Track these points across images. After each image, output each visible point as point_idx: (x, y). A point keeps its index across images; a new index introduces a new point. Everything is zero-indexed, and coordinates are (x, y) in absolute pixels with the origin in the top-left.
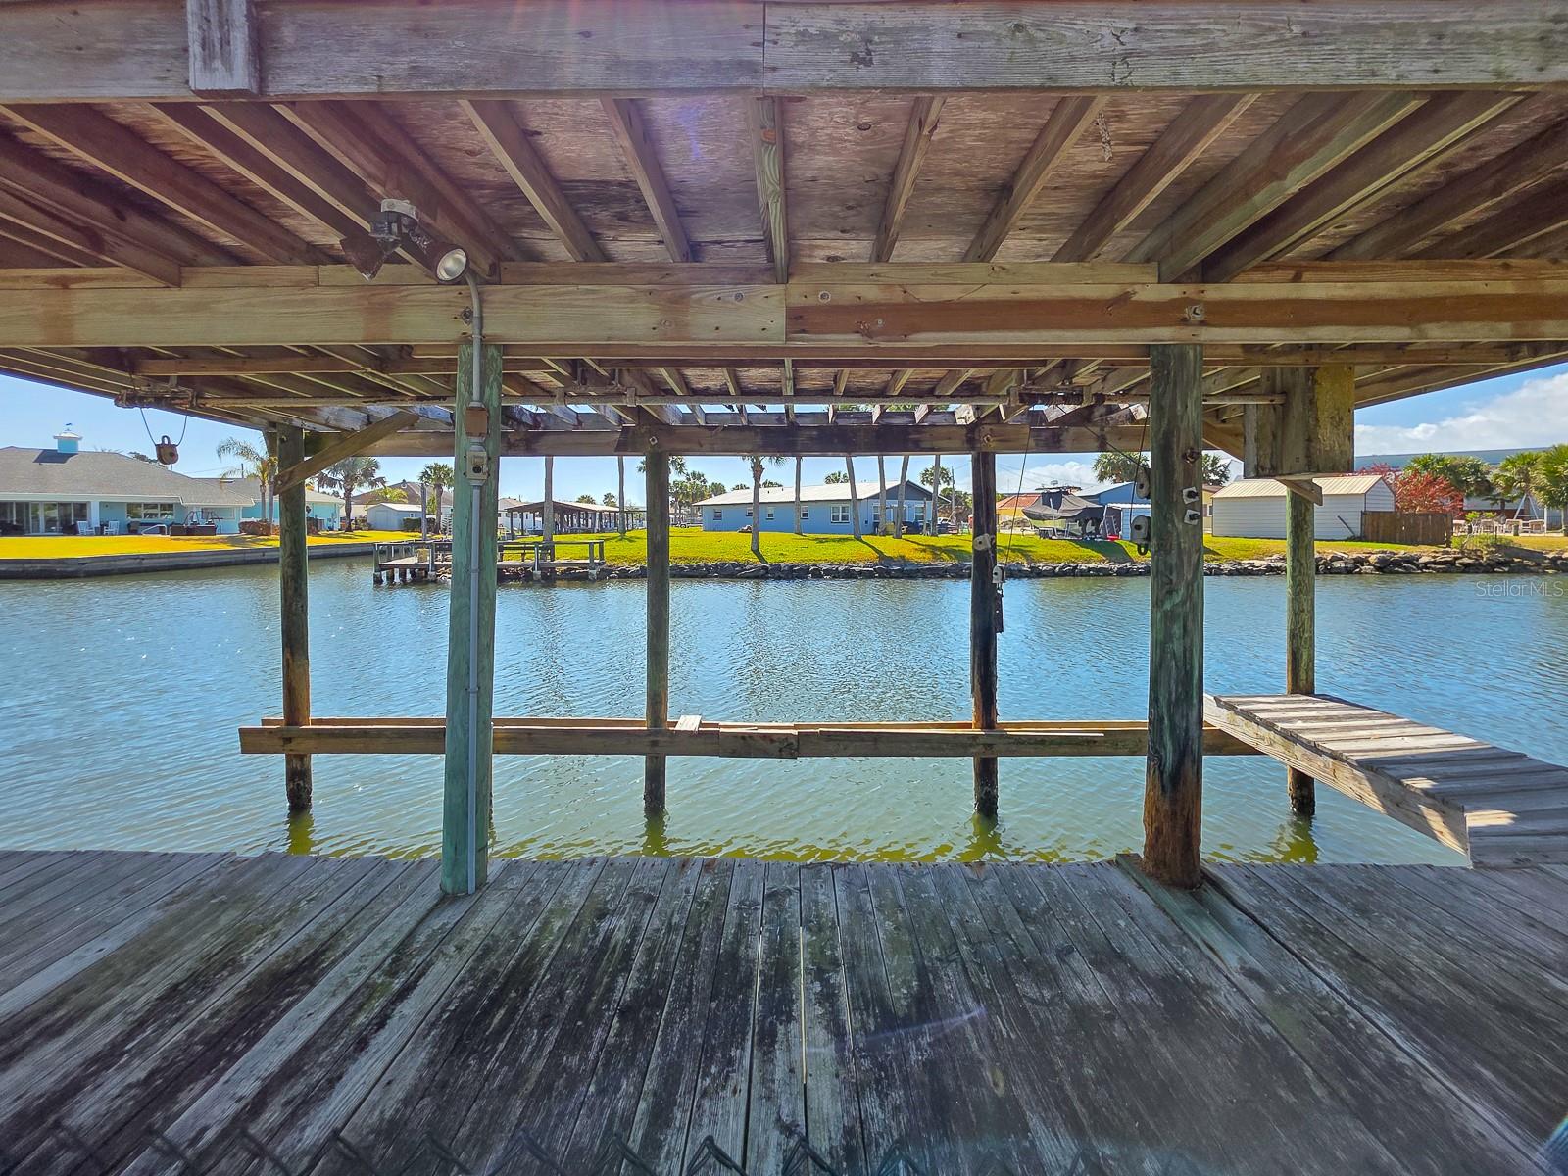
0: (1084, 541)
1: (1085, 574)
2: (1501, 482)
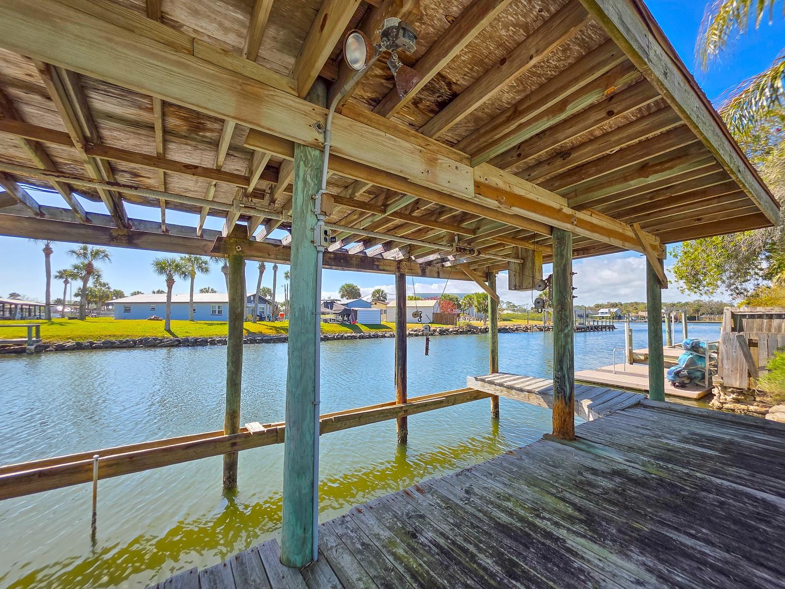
0: (343, 324)
1: (346, 338)
2: (463, 304)
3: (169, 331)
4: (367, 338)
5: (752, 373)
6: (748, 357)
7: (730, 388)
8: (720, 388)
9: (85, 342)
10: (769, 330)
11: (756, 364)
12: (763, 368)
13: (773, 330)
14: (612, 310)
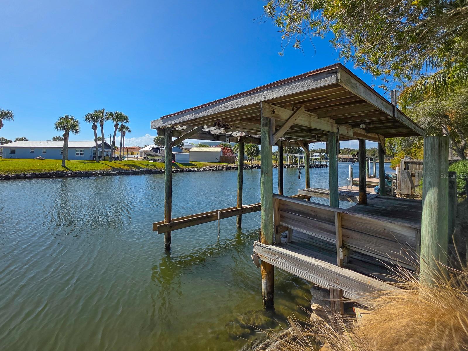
3: (65, 167)
4: (185, 172)
5: (413, 187)
6: (411, 181)
7: (403, 194)
8: (399, 195)
9: (21, 174)
10: (419, 169)
11: (414, 184)
12: (417, 186)
13: (421, 169)
14: (322, 154)
